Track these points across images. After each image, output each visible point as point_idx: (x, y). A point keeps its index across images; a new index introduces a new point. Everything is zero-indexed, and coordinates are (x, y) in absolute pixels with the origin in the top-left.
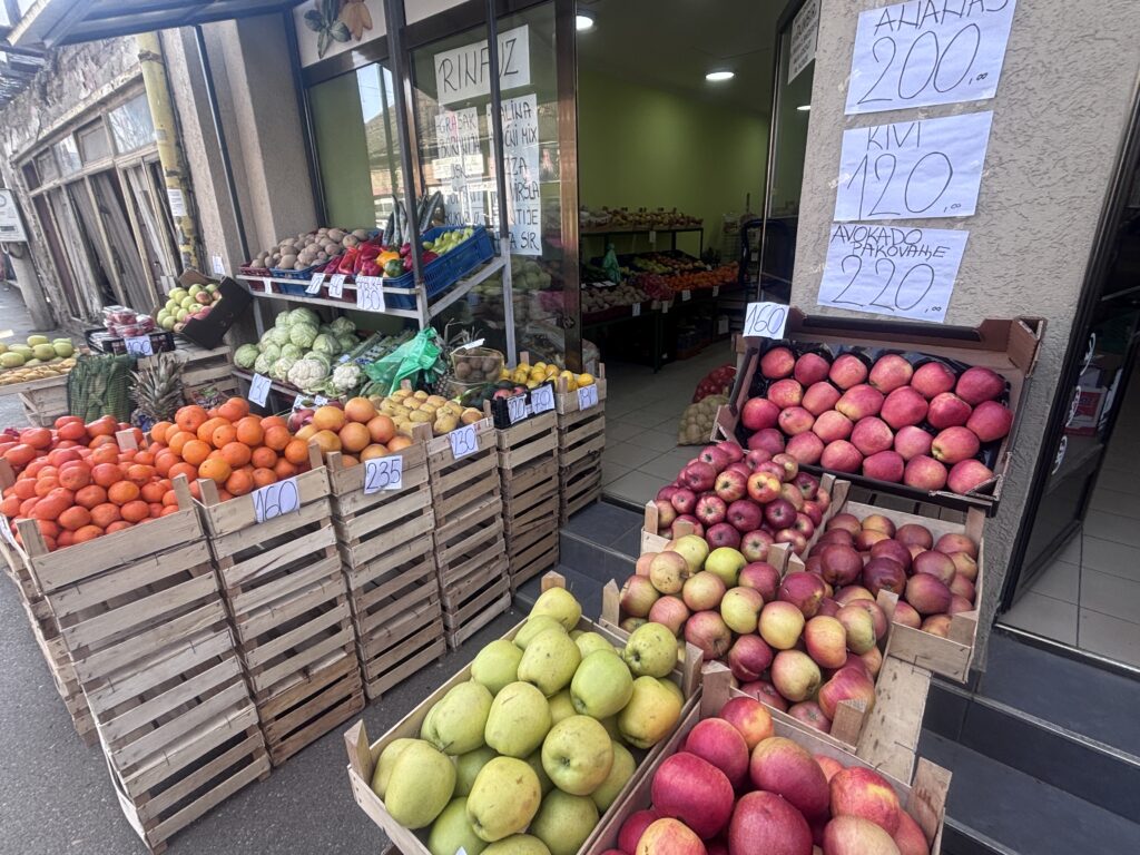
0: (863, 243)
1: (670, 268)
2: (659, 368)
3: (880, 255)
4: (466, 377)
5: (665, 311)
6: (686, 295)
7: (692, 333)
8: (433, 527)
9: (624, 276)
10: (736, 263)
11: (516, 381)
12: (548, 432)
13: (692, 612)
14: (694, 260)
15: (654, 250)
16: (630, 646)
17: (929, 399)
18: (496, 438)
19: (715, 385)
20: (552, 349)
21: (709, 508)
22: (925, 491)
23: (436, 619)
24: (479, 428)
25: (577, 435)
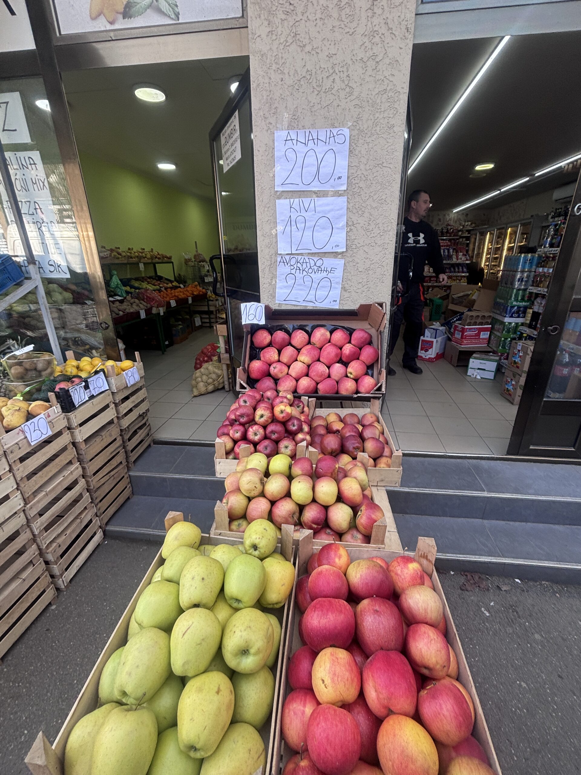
0: (295, 266)
1: (158, 287)
2: (165, 351)
3: (305, 273)
4: (21, 378)
5: (162, 314)
6: (173, 303)
7: (181, 327)
8: (22, 505)
9: (127, 293)
10: (197, 283)
11: (69, 374)
12: (107, 406)
13: (273, 503)
14: (171, 282)
15: (143, 275)
16: (248, 542)
17: (341, 348)
18: (66, 420)
19: (207, 356)
20: (87, 347)
21: (256, 434)
22: (351, 395)
23: (42, 574)
24: (49, 416)
25: (128, 404)
